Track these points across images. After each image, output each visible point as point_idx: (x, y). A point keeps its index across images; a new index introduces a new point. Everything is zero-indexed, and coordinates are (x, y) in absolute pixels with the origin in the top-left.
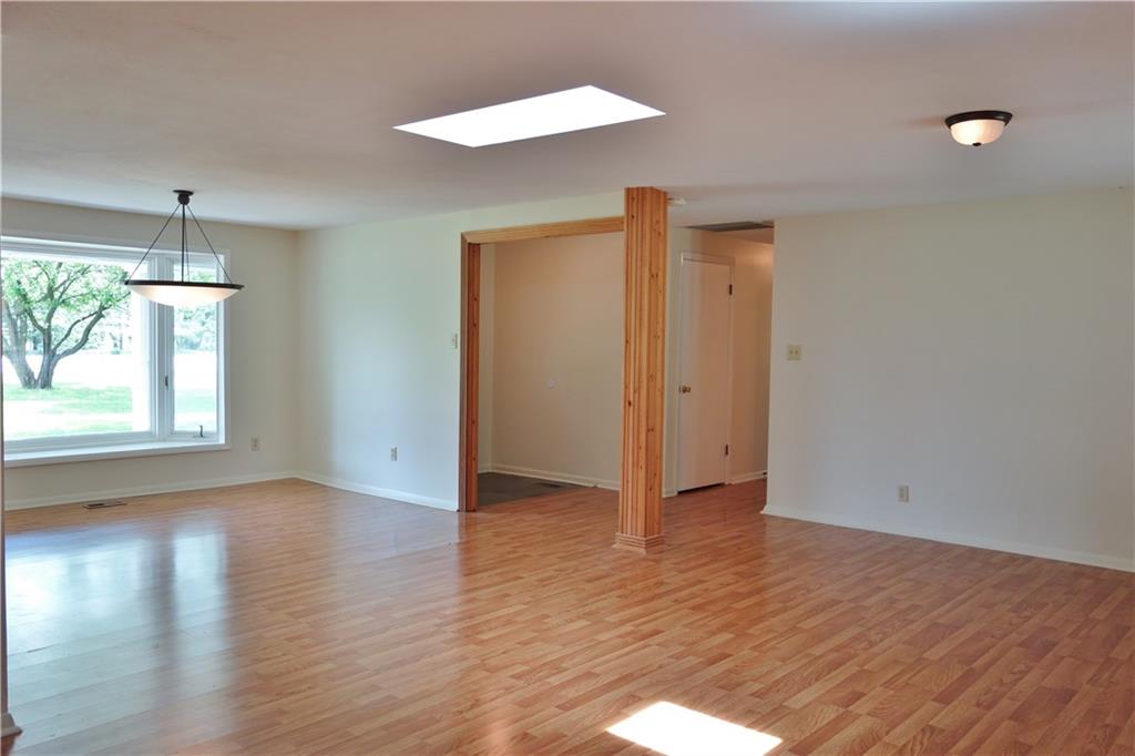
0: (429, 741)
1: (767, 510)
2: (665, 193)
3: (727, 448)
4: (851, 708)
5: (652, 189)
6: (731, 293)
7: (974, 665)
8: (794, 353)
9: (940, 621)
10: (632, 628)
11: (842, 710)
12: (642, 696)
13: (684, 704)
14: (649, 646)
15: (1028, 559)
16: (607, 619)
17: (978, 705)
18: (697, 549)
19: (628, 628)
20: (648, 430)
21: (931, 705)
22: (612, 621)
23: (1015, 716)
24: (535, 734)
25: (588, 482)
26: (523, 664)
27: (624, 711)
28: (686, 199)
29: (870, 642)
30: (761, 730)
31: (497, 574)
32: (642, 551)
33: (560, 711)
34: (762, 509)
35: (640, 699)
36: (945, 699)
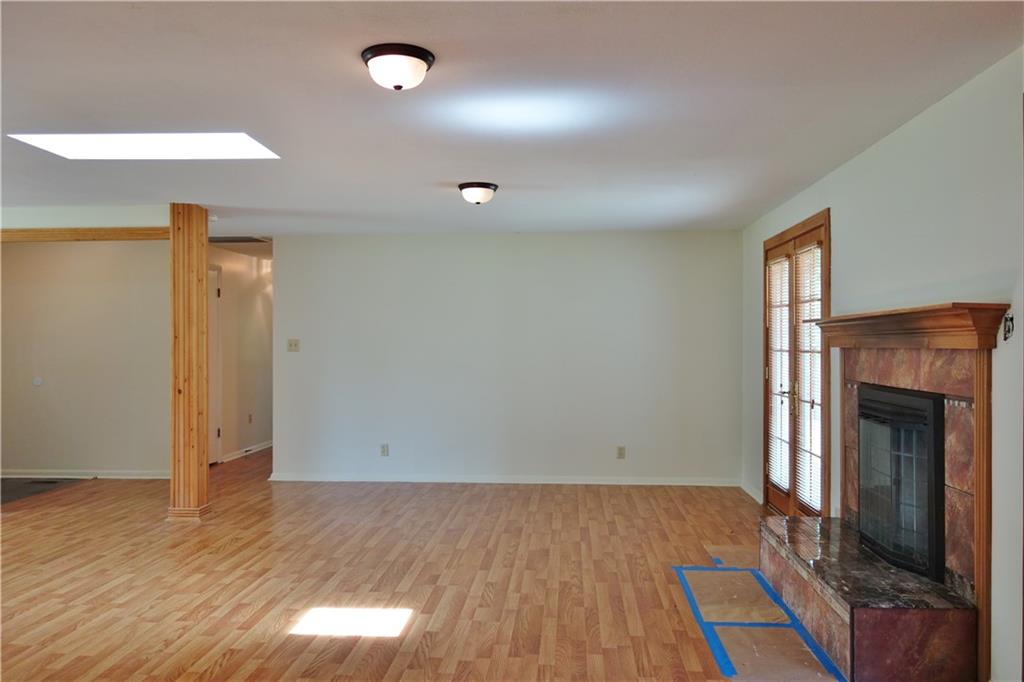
0: (155, 673)
1: (273, 477)
2: (206, 211)
3: (219, 431)
4: (438, 584)
5: (197, 206)
6: (219, 296)
7: (489, 547)
8: (293, 346)
9: (451, 527)
10: (243, 572)
11: (433, 586)
12: (297, 608)
13: (330, 605)
14: (269, 579)
15: (474, 485)
16: (217, 569)
17: (506, 566)
18: (242, 511)
19: (240, 572)
20: (199, 414)
21: (480, 574)
22: (223, 569)
23: (528, 567)
24: (240, 647)
25: (87, 475)
26: (179, 610)
27: (291, 619)
28: (219, 217)
29: (419, 547)
30: (395, 607)
31: (76, 557)
32: (197, 520)
33: (242, 631)
34: (269, 477)
35: (297, 611)
36: (486, 566)
